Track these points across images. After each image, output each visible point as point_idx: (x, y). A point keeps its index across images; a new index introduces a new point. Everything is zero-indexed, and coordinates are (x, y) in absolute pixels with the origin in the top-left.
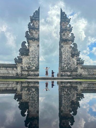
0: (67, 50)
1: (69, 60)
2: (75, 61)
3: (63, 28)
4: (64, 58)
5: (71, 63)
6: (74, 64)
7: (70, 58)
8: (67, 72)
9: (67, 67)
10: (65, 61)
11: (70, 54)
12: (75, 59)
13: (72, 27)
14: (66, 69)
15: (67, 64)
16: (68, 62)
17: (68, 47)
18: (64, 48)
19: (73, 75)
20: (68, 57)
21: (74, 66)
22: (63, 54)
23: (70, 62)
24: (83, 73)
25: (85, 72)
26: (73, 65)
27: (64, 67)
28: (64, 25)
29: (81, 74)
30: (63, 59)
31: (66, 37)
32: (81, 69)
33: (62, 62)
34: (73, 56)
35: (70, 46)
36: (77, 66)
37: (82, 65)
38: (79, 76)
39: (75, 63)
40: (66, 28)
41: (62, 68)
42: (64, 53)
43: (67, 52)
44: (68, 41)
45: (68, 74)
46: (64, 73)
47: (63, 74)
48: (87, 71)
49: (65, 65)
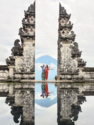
0: (67, 50)
1: (69, 61)
2: (76, 63)
3: (62, 25)
4: (63, 59)
5: (72, 64)
6: (75, 66)
7: (70, 59)
8: (67, 74)
9: (67, 69)
10: (65, 62)
11: (71, 54)
12: (75, 60)
13: (73, 24)
14: (65, 71)
15: (67, 65)
16: (69, 64)
17: (68, 46)
18: (64, 47)
19: (74, 79)
20: (68, 58)
21: (75, 68)
22: (63, 55)
23: (70, 63)
24: (85, 76)
25: (87, 74)
26: (73, 67)
27: (63, 69)
28: (63, 22)
29: (82, 77)
30: (62, 61)
31: (66, 36)
32: (83, 71)
33: (61, 64)
34: (73, 56)
35: (70, 46)
36: (78, 68)
37: (84, 67)
38: (80, 79)
39: (76, 64)
40: (65, 25)
41: (61, 70)
42: (64, 53)
43: (67, 52)
44: (68, 40)
45: (68, 77)
46: (64, 76)
47: (63, 78)
48: (90, 74)
49: (65, 67)
